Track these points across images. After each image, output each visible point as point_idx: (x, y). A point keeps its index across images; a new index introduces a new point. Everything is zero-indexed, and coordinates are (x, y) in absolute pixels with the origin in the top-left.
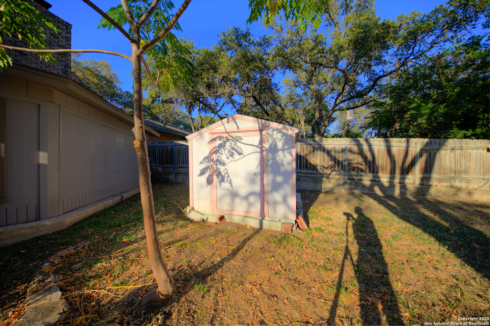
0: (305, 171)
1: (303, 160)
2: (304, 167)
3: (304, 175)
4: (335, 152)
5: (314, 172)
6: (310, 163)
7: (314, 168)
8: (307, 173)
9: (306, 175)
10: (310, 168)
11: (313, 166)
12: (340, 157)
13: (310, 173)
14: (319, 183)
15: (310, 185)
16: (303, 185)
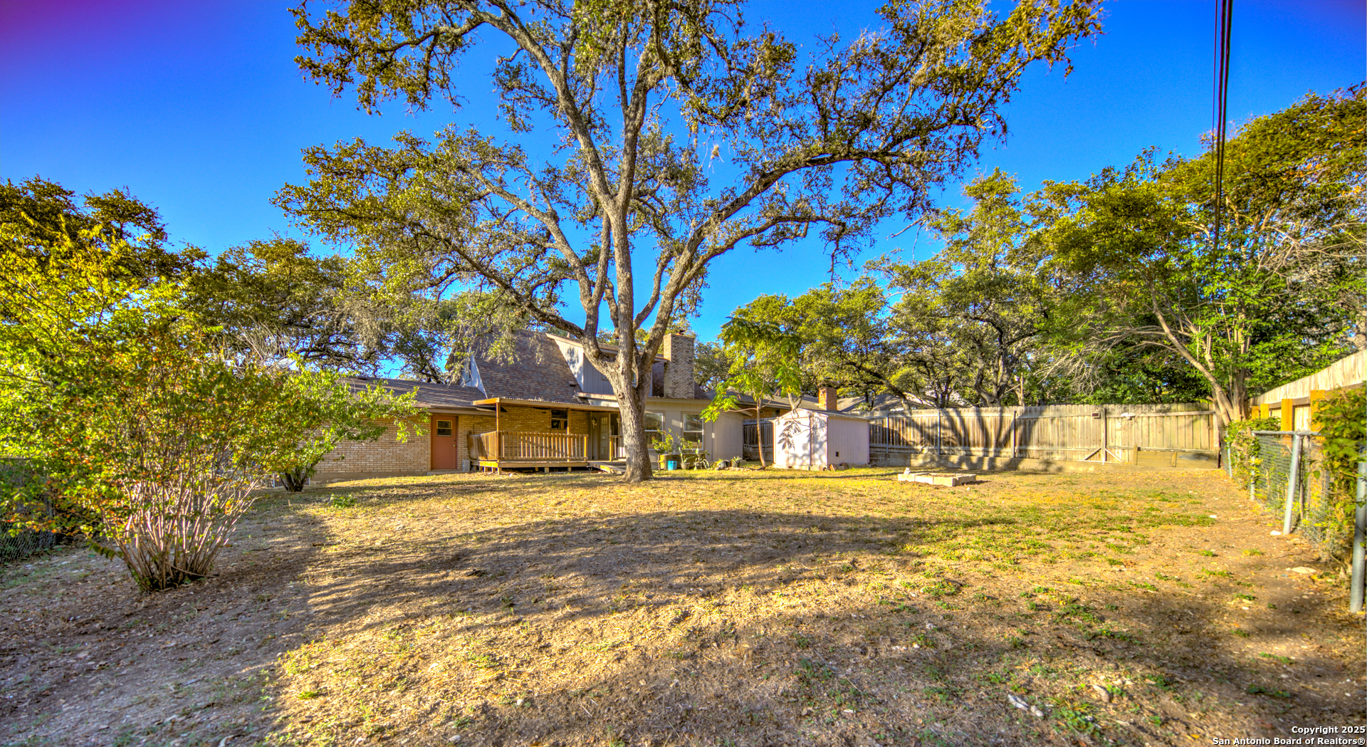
0: (898, 446)
1: (896, 434)
2: (896, 442)
3: (897, 451)
4: (928, 427)
5: (906, 447)
6: (903, 439)
7: (907, 443)
9: (899, 451)
12: (934, 432)
13: (904, 449)
14: (909, 459)
15: (900, 460)
16: (892, 460)
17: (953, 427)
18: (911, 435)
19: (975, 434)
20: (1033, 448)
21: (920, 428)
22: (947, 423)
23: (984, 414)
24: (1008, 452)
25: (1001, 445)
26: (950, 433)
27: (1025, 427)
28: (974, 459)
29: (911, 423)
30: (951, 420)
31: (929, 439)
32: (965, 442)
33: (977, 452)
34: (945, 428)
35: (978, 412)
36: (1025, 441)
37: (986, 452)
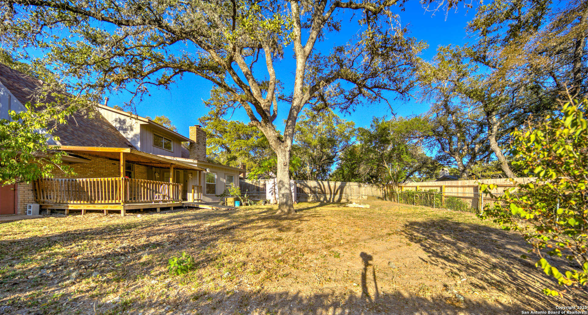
14: (307, 199)
16: (303, 200)
17: (321, 188)
18: (307, 190)
19: (327, 191)
20: (344, 195)
21: (310, 188)
22: (319, 186)
23: (330, 184)
24: (337, 197)
25: (335, 194)
26: (320, 190)
27: (342, 188)
28: (328, 199)
29: (307, 186)
31: (314, 192)
32: (324, 193)
33: (328, 196)
34: (318, 188)
35: (328, 183)
36: (341, 193)
37: (331, 196)
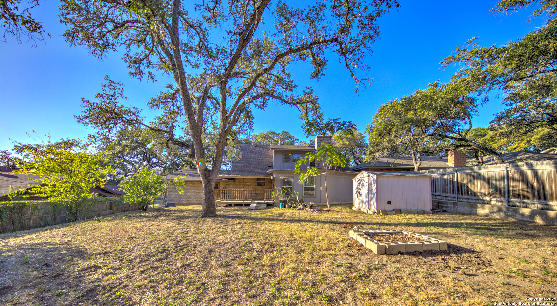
0: (467, 197)
1: (464, 187)
2: (465, 193)
3: (466, 201)
4: (496, 180)
5: (474, 198)
6: (471, 190)
7: (475, 194)
8: (469, 199)
9: (468, 201)
10: (471, 194)
11: (475, 193)
12: (502, 184)
13: (472, 199)
14: (475, 208)
15: (467, 209)
16: (460, 208)
17: (524, 179)
18: (478, 187)
21: (488, 181)
22: (516, 176)
26: (521, 185)
29: (481, 177)
30: (522, 173)
34: (514, 180)
